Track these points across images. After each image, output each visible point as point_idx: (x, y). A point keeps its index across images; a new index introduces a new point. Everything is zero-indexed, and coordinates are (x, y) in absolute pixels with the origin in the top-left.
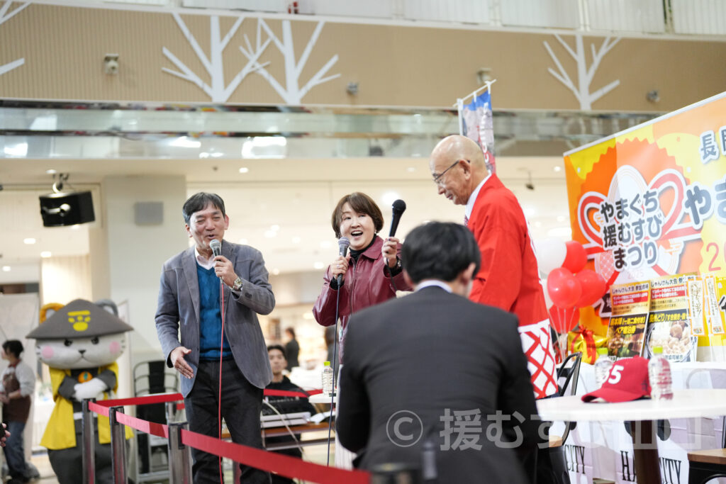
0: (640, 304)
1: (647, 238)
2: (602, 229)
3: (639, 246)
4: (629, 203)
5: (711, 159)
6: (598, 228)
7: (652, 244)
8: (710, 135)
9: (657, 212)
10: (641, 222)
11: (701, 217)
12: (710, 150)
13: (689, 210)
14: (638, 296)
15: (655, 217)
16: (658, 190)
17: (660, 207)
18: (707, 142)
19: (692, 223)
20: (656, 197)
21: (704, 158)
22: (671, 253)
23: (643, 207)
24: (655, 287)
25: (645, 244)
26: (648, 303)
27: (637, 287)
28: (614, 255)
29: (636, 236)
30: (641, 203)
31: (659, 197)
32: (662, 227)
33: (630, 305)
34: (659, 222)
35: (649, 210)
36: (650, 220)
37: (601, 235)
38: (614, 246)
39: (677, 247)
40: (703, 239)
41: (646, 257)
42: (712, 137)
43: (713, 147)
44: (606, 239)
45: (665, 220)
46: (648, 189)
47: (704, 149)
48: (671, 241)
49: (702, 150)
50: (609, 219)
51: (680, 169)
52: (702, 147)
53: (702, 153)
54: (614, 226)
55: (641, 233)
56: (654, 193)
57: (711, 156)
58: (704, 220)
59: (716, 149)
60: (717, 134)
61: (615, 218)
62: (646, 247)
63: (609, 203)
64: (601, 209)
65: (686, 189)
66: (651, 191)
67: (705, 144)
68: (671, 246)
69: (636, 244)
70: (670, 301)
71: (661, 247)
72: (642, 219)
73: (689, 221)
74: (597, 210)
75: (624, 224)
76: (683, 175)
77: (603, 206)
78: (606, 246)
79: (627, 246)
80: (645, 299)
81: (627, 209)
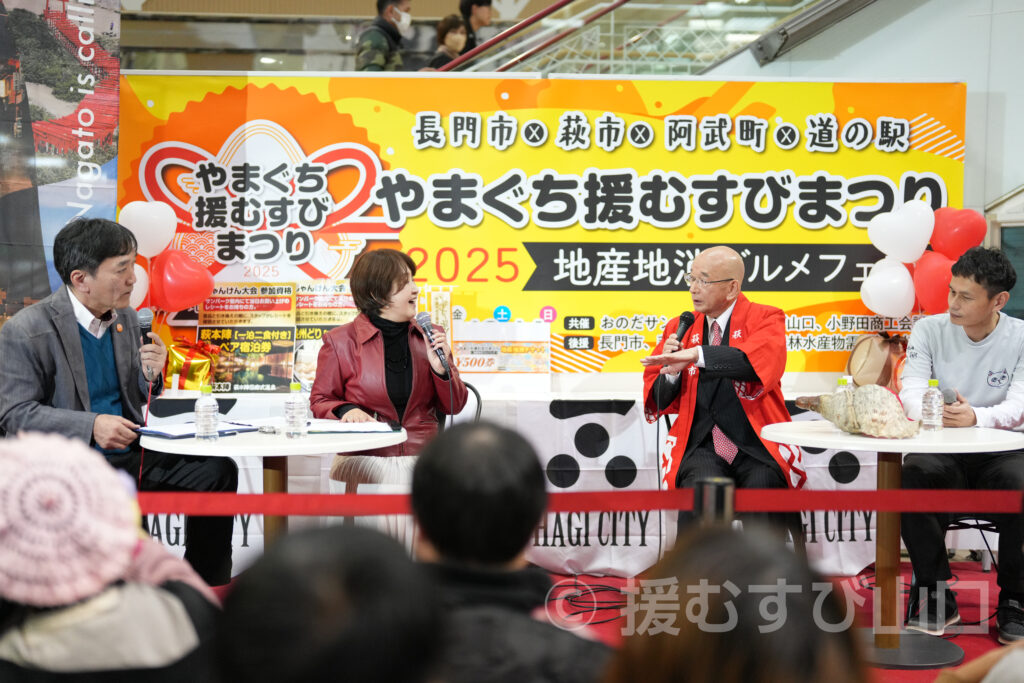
0: (272, 313)
1: (295, 226)
2: (194, 199)
3: (277, 235)
4: (262, 173)
5: (430, 147)
6: (185, 197)
7: (303, 236)
8: (434, 117)
9: (320, 195)
10: (284, 203)
11: (403, 214)
12: (432, 135)
13: (383, 202)
14: (267, 301)
15: (316, 200)
16: (328, 167)
17: (328, 189)
18: (426, 124)
19: (385, 218)
20: (322, 175)
21: (421, 141)
22: (340, 252)
23: (292, 183)
24: (301, 292)
25: (290, 234)
26: (293, 312)
27: (264, 290)
28: (218, 241)
29: (270, 220)
30: (289, 178)
31: (327, 175)
32: (328, 217)
33: (248, 313)
34: (320, 207)
35: (303, 189)
36: (305, 203)
37: (191, 208)
38: (219, 228)
39: (351, 245)
40: (402, 241)
41: (289, 249)
42: (437, 120)
43: (436, 133)
44: (200, 214)
45: (333, 208)
46: (309, 161)
47: (422, 132)
48: (341, 235)
49: (418, 132)
50: (213, 187)
51: (376, 149)
52: (419, 128)
53: (418, 136)
54: (223, 199)
55: (283, 218)
56: (321, 169)
57: (430, 143)
58: (408, 218)
59: (441, 136)
60: (445, 119)
61: (227, 188)
62: (291, 238)
63: (216, 165)
64: (197, 170)
65: (380, 174)
66: (311, 165)
67: (423, 126)
68: (341, 243)
69: (270, 230)
70: (329, 313)
71: (321, 242)
72: (289, 198)
73: (381, 215)
74: (191, 171)
75: (247, 199)
76: (378, 155)
77: (202, 167)
78: (199, 224)
79: (249, 232)
80: (286, 307)
81: (259, 181)
